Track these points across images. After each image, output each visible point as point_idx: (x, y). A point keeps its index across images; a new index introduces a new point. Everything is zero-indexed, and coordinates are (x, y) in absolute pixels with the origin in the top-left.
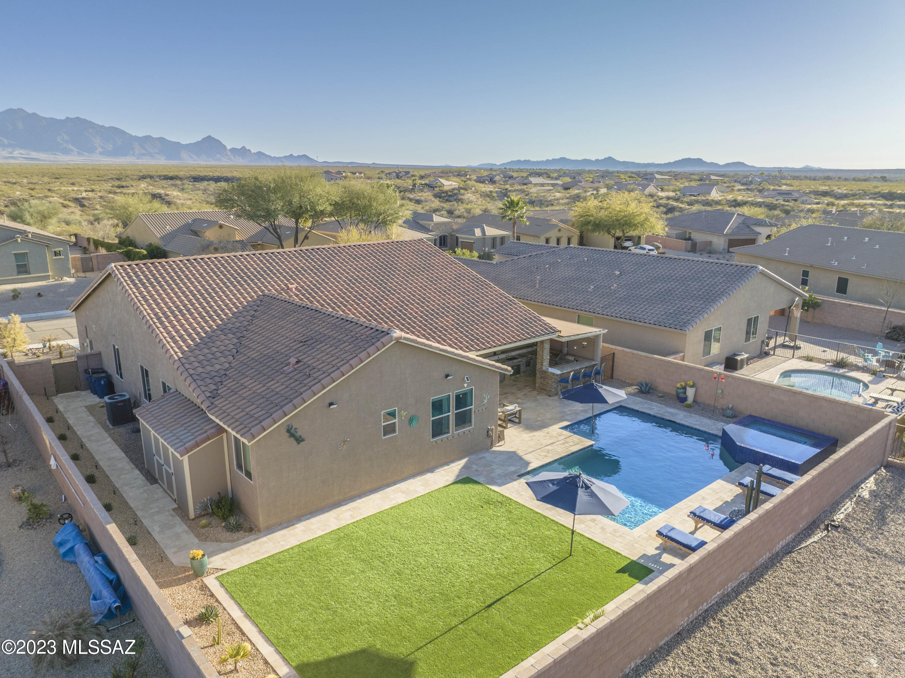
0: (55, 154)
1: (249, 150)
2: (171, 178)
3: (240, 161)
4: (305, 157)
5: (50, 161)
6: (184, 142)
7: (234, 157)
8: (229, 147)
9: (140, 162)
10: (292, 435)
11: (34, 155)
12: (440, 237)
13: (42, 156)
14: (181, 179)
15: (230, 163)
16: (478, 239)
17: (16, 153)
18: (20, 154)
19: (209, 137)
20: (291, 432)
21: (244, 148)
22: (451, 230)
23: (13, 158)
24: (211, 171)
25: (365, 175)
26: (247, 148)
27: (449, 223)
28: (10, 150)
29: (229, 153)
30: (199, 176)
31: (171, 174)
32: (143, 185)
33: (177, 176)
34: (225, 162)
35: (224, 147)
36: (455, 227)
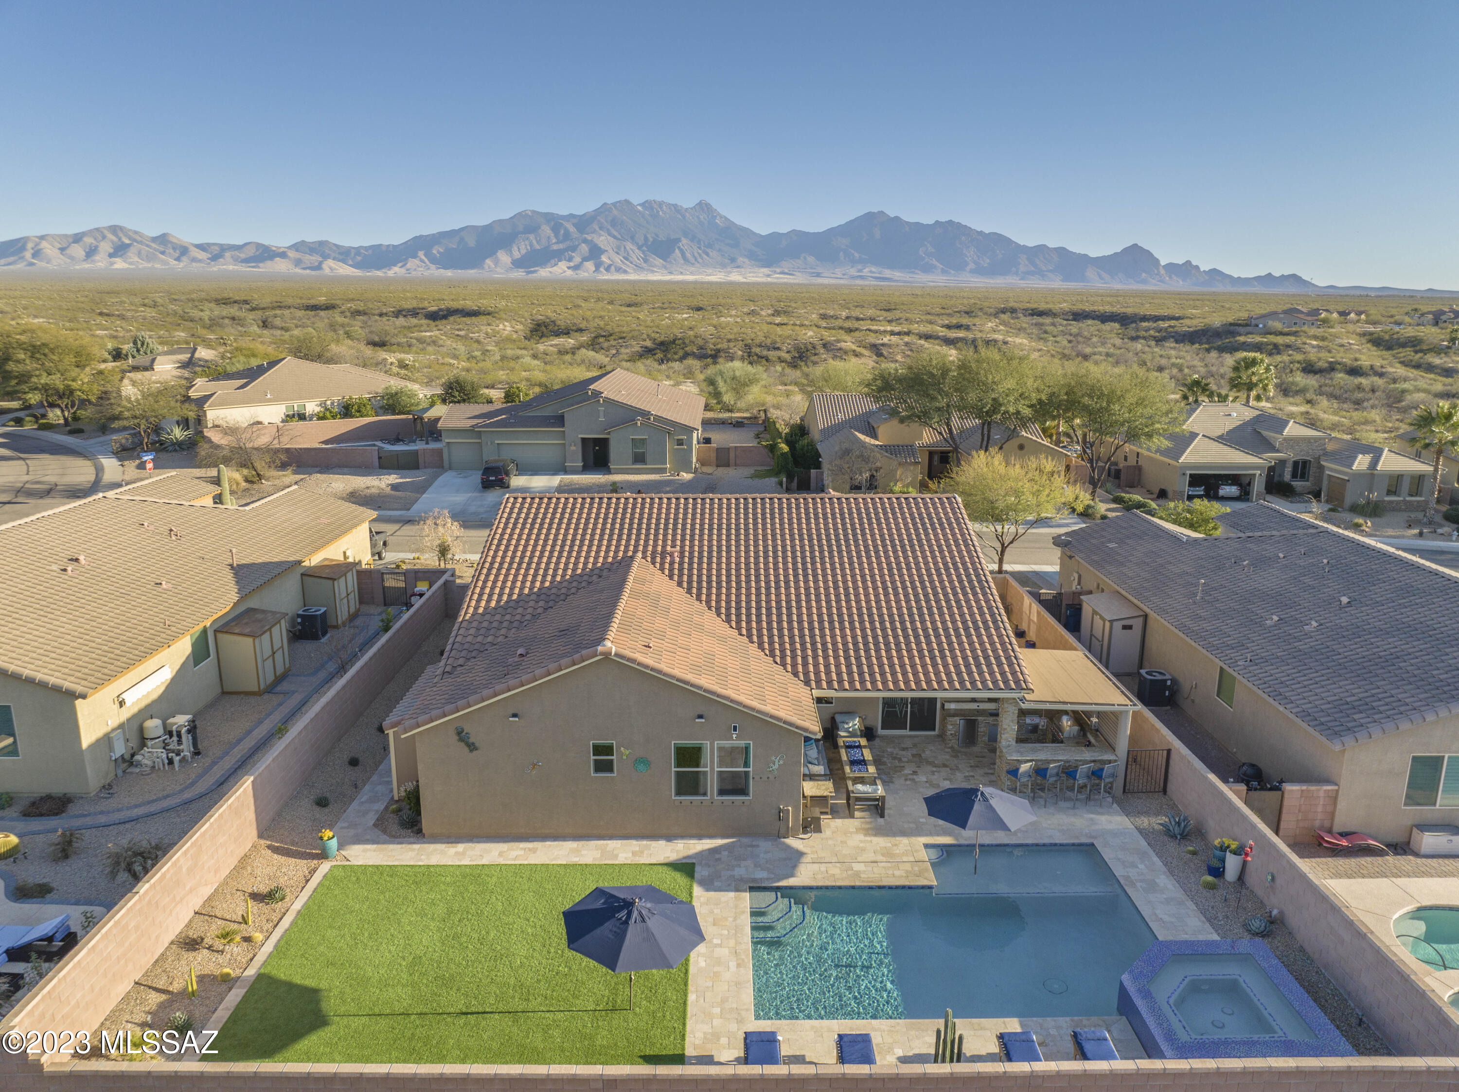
0: (913, 273)
1: (1197, 267)
2: (1041, 314)
3: (1178, 285)
4: (1295, 278)
5: (905, 282)
6: (1093, 254)
7: (1170, 277)
8: (1163, 263)
9: (1023, 284)
10: (461, 740)
11: (887, 273)
12: (1296, 463)
13: (897, 274)
14: (1055, 315)
15: (1162, 287)
16: (1359, 475)
17: (866, 272)
18: (871, 272)
19: (1135, 246)
20: (461, 735)
21: (1188, 263)
22: (1321, 452)
23: (861, 277)
24: (1110, 303)
25: (1367, 316)
26: (1194, 263)
27: (1316, 439)
28: (860, 267)
29: (1162, 271)
30: (1084, 311)
31: (1043, 306)
32: (990, 324)
33: (1050, 310)
34: (1153, 285)
35: (1157, 261)
36: (1330, 447)
